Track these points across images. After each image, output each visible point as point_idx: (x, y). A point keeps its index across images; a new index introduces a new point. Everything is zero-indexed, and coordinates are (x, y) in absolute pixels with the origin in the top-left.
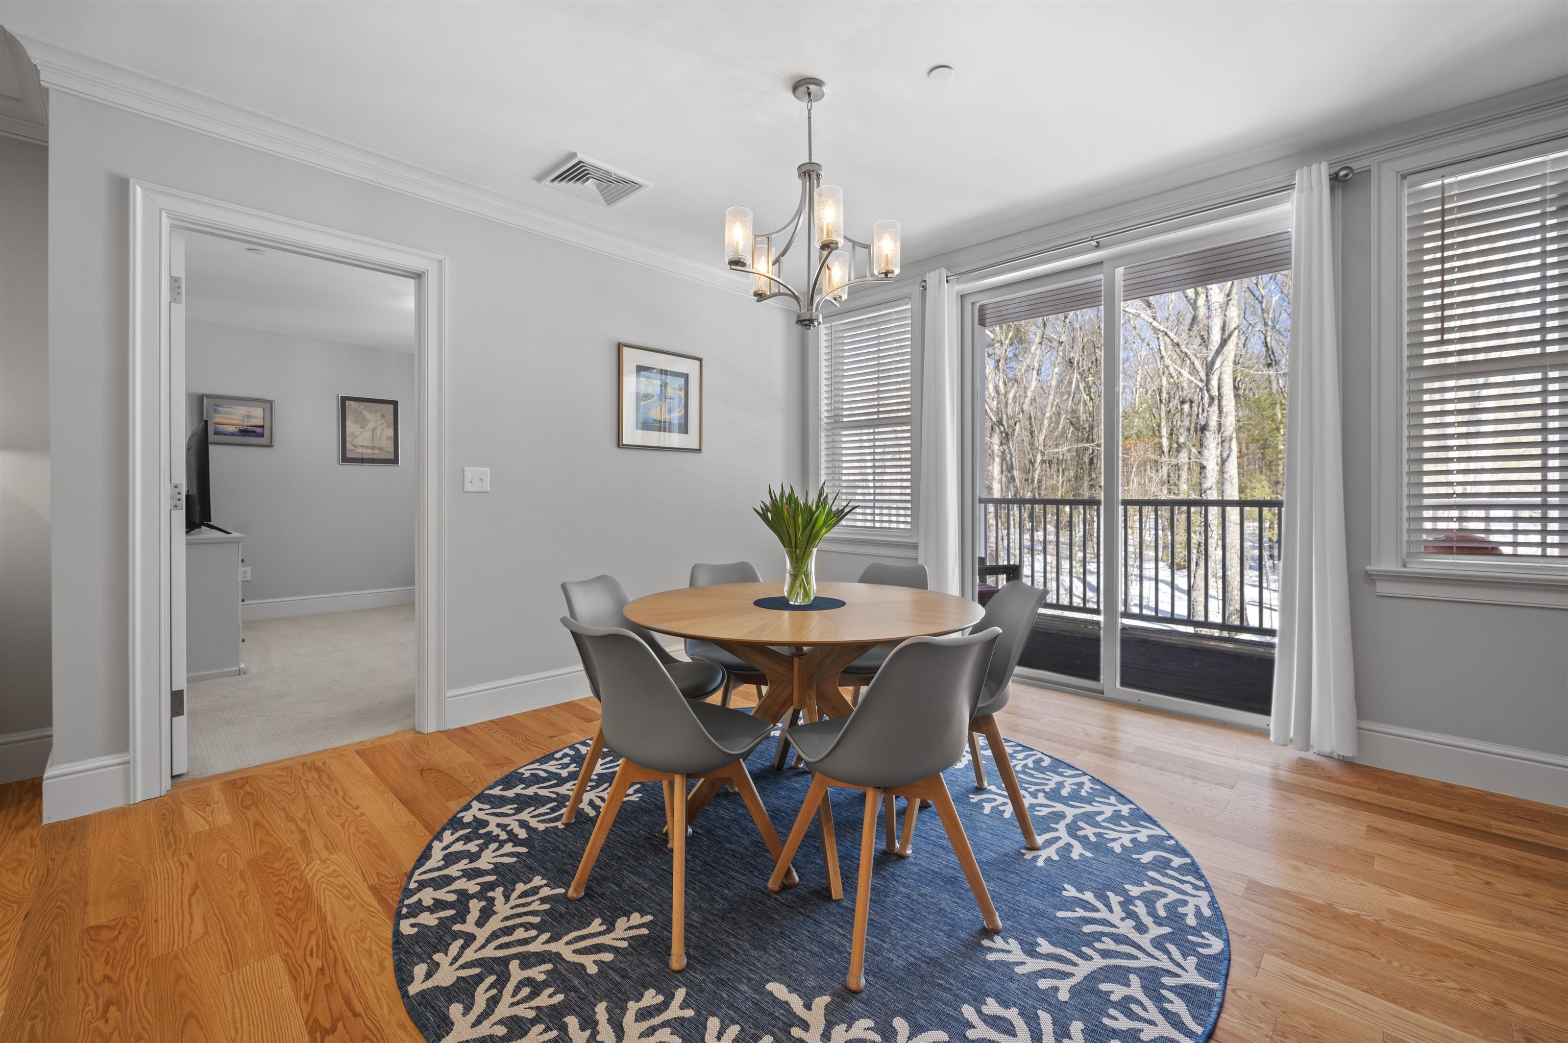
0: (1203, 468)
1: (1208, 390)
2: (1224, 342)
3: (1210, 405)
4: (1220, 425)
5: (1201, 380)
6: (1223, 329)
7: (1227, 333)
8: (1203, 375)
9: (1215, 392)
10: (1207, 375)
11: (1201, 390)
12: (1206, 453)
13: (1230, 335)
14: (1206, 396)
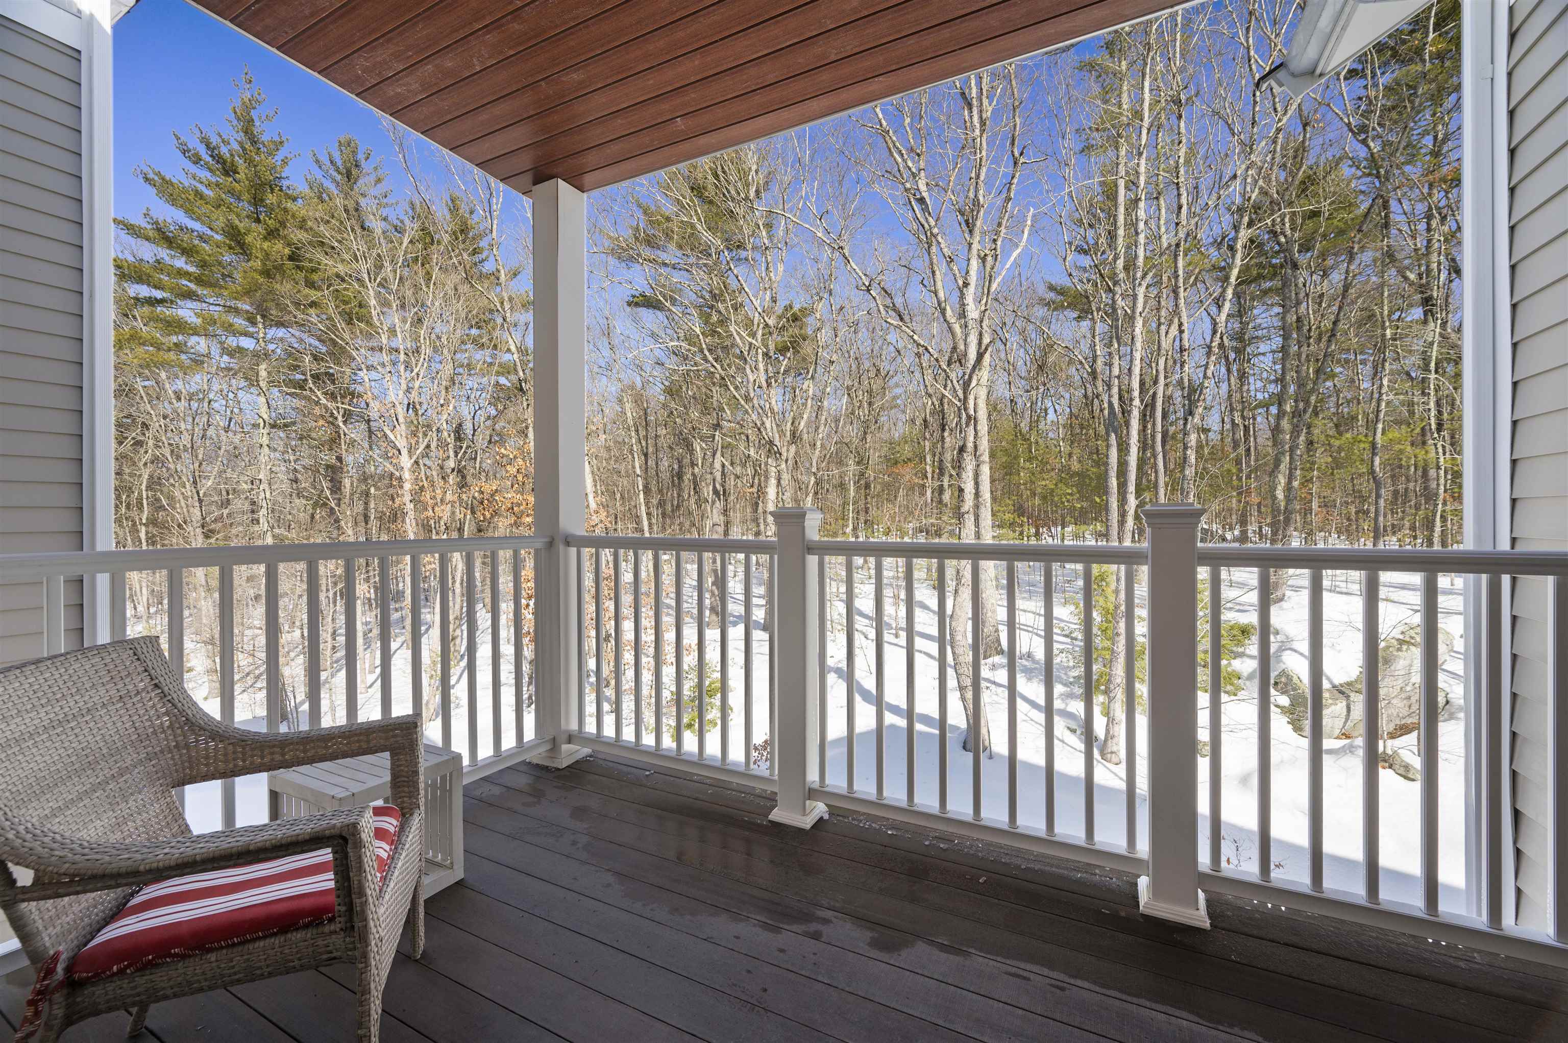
0: (961, 490)
1: (966, 409)
2: (980, 356)
3: (967, 425)
4: (976, 447)
5: (960, 400)
6: (980, 343)
7: (983, 347)
8: (960, 393)
9: (972, 412)
10: (965, 393)
11: (959, 409)
12: (964, 475)
13: (986, 349)
14: (964, 416)
